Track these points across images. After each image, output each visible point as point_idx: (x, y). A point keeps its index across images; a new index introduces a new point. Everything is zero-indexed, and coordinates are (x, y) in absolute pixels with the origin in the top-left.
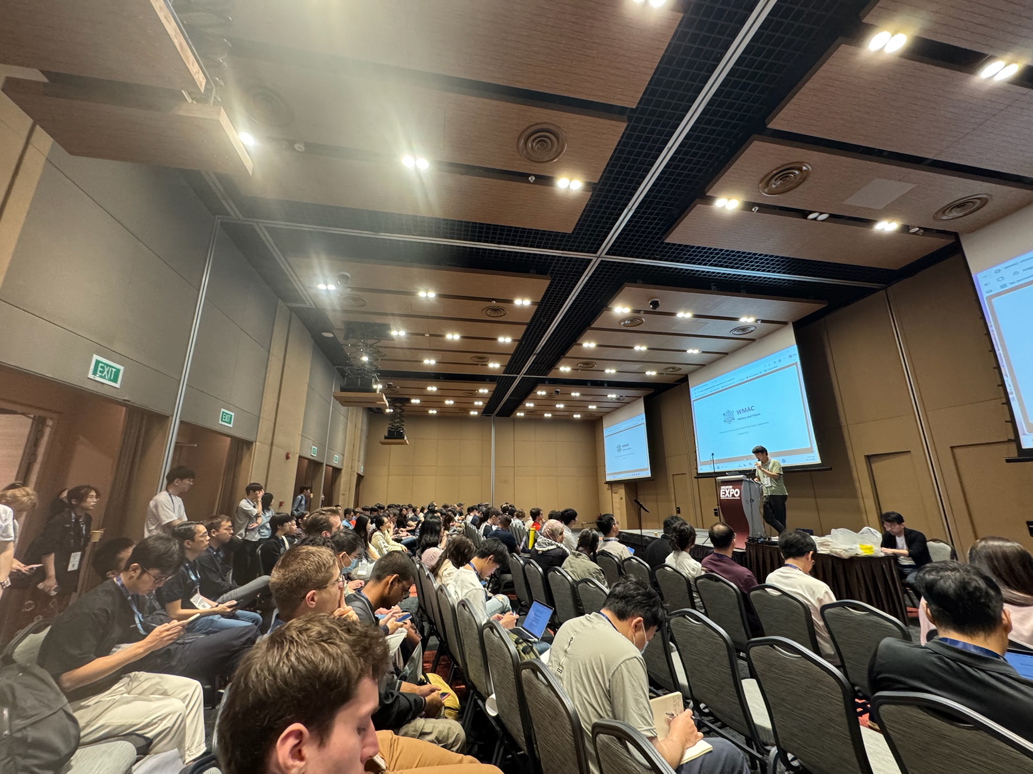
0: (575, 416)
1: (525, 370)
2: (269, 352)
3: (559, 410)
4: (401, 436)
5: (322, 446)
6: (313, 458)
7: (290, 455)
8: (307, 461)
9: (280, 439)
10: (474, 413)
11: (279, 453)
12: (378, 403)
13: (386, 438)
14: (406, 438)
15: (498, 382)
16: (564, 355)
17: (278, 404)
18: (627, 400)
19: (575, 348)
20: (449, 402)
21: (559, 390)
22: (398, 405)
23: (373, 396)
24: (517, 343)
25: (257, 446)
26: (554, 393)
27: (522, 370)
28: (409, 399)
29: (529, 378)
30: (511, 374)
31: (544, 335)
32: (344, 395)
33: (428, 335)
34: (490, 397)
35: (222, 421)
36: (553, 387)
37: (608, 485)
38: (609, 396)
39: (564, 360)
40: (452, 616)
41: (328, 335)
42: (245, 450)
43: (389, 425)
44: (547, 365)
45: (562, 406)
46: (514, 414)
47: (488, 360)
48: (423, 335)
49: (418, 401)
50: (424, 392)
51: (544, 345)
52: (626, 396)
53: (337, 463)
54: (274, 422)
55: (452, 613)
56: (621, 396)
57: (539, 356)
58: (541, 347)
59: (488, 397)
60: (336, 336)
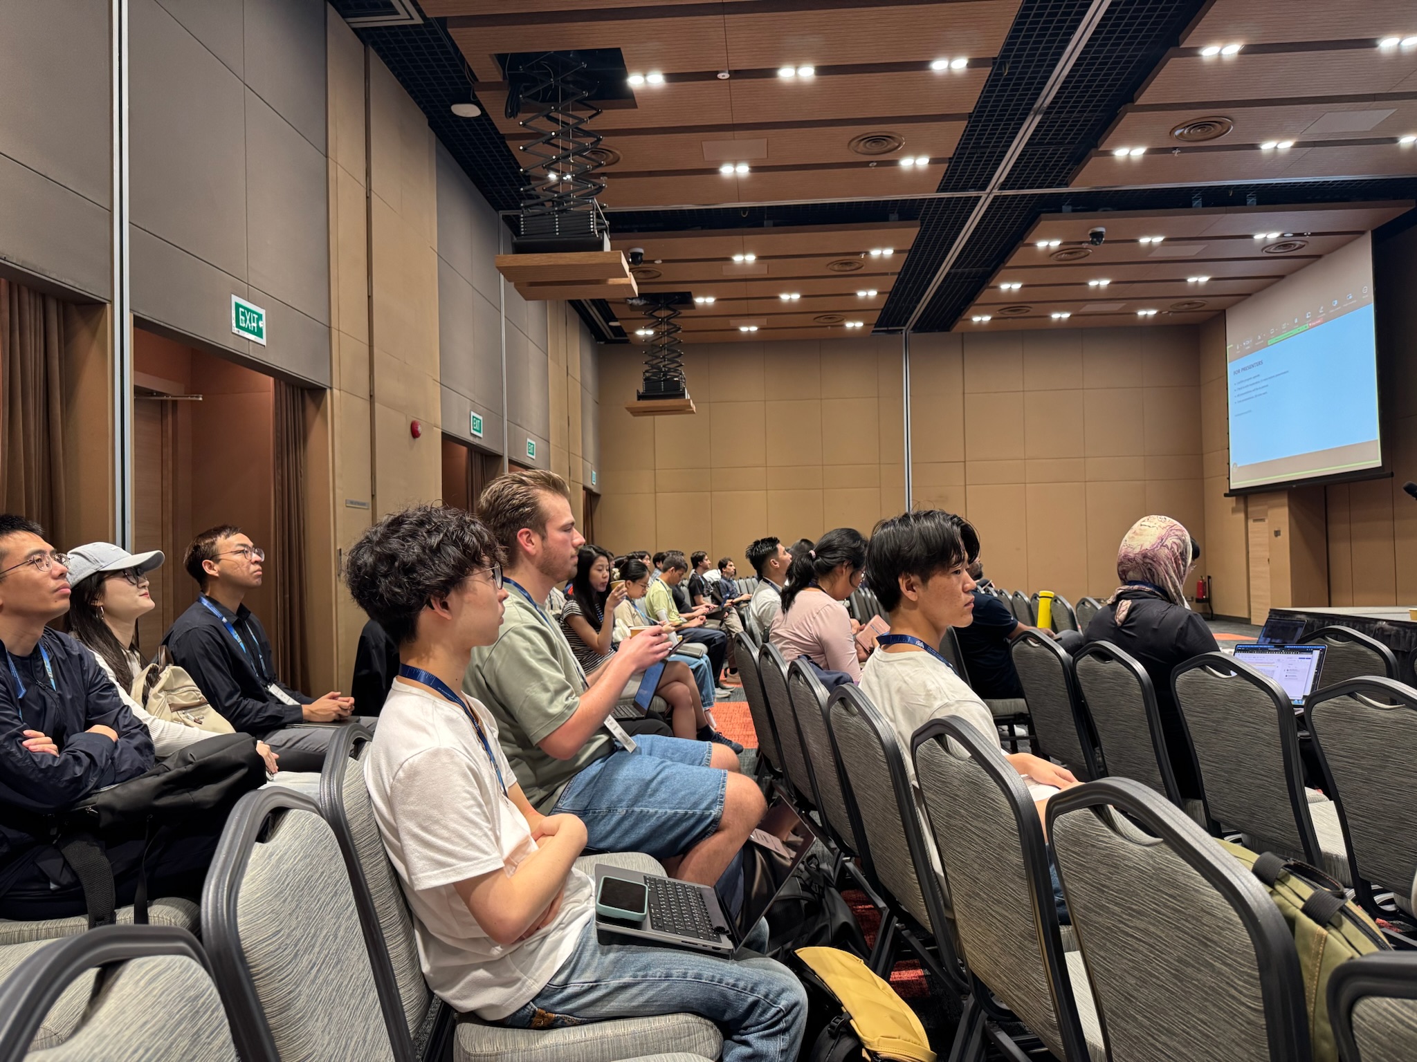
0: (1141, 313)
1: (1002, 172)
2: (327, 157)
3: (1099, 297)
4: (675, 391)
5: (494, 413)
6: (476, 441)
7: (420, 429)
8: (464, 449)
9: (387, 385)
10: (852, 325)
11: (391, 422)
12: (612, 281)
13: (640, 397)
14: (687, 396)
15: (922, 223)
16: (1133, 101)
17: (370, 297)
18: (1313, 246)
19: (1172, 67)
20: (790, 297)
21: (1102, 229)
22: (664, 313)
23: (598, 261)
24: (987, 71)
25: (336, 399)
26: (1087, 242)
27: (993, 175)
28: (689, 293)
29: (1015, 197)
30: (964, 189)
31: (1073, 33)
32: (522, 264)
33: (727, 76)
34: (899, 274)
35: (238, 326)
36: (1085, 222)
37: (1234, 498)
38: (1259, 237)
39: (1129, 119)
40: (888, 774)
41: (467, 111)
42: (311, 408)
43: (647, 367)
44: (1074, 146)
45: (1104, 283)
46: (964, 317)
47: (897, 144)
48: (713, 75)
49: (710, 300)
50: (726, 272)
51: (1071, 71)
52: (1313, 234)
53: (534, 457)
54: (367, 342)
55: (889, 766)
56: (1295, 235)
57: (1051, 116)
58: (1062, 79)
59: (893, 274)
60: (488, 111)
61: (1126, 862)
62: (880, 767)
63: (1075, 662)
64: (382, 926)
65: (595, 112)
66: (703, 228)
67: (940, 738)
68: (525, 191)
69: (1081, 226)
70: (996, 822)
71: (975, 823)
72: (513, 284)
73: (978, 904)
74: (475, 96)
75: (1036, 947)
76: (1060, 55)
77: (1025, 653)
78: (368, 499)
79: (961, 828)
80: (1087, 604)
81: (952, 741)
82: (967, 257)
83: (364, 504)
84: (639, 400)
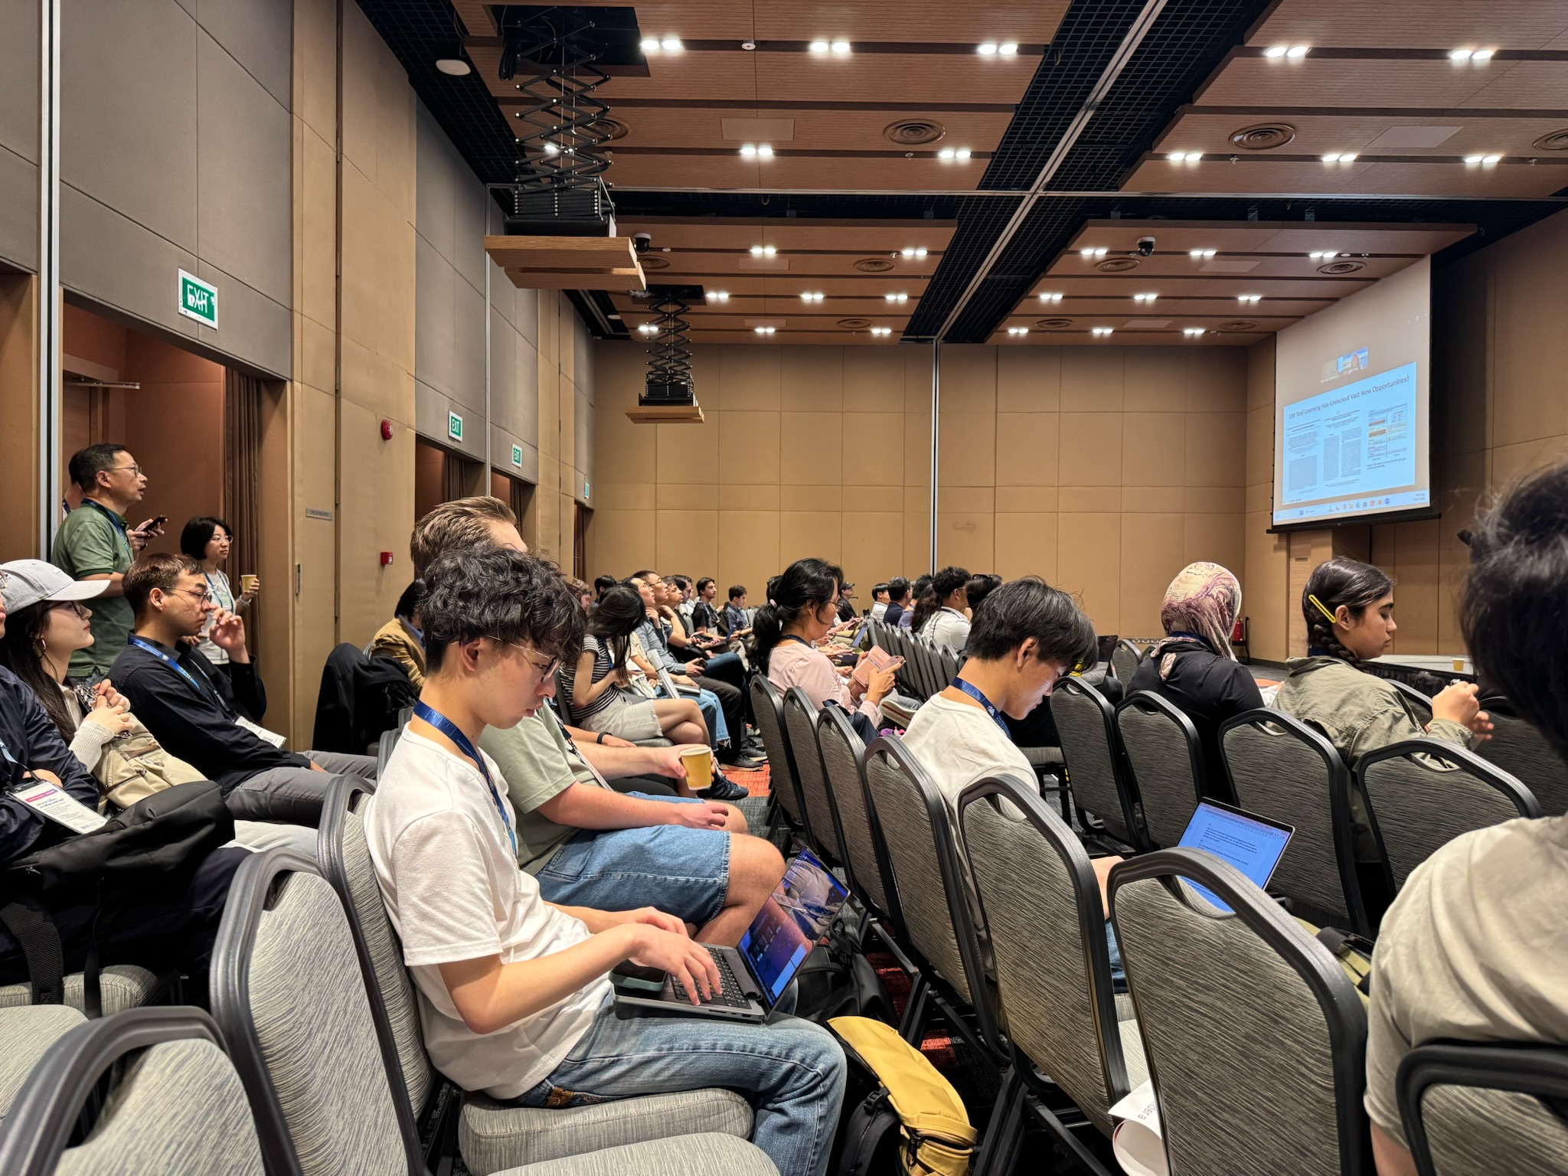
0: (1188, 332)
1: (1049, 170)
2: (291, 113)
3: (1144, 313)
4: (682, 397)
5: (476, 414)
6: (455, 445)
7: (391, 429)
8: (440, 454)
9: (354, 379)
10: (878, 332)
11: (360, 423)
12: (617, 271)
13: (642, 402)
14: (696, 403)
15: (959, 223)
16: (1191, 101)
17: (338, 277)
18: (1370, 268)
19: (1236, 65)
20: (812, 298)
21: (1151, 240)
22: (671, 308)
23: (602, 248)
24: (1038, 59)
25: (297, 393)
26: (1135, 252)
27: (1038, 174)
28: (701, 287)
29: (1060, 199)
30: (1006, 187)
31: (1132, 23)
32: (516, 246)
33: (752, 46)
34: (933, 277)
35: (185, 305)
36: (1135, 231)
37: (1276, 535)
38: (1315, 255)
39: (1188, 121)
40: (931, 833)
41: (455, 68)
42: (267, 403)
43: (651, 369)
44: (1125, 147)
45: (1151, 297)
46: (1000, 329)
47: (936, 134)
48: (736, 45)
49: (724, 297)
50: (742, 266)
51: (1128, 64)
52: (1371, 256)
53: (520, 465)
54: (332, 325)
55: (932, 825)
56: (1353, 255)
57: (1104, 112)
58: (1117, 73)
59: (925, 277)
60: (479, 70)
61: (1195, 935)
62: (922, 826)
63: (1117, 712)
64: (385, 997)
65: (602, 78)
66: (719, 214)
67: (992, 798)
68: (521, 164)
69: (1130, 234)
70: (1051, 889)
71: (1027, 888)
72: (503, 269)
73: (1027, 973)
74: (464, 52)
75: (1089, 1019)
76: (1117, 45)
77: (1064, 701)
78: (331, 509)
79: (1011, 893)
80: (1123, 646)
81: (1005, 801)
82: (1006, 262)
83: (326, 514)
84: (641, 404)
